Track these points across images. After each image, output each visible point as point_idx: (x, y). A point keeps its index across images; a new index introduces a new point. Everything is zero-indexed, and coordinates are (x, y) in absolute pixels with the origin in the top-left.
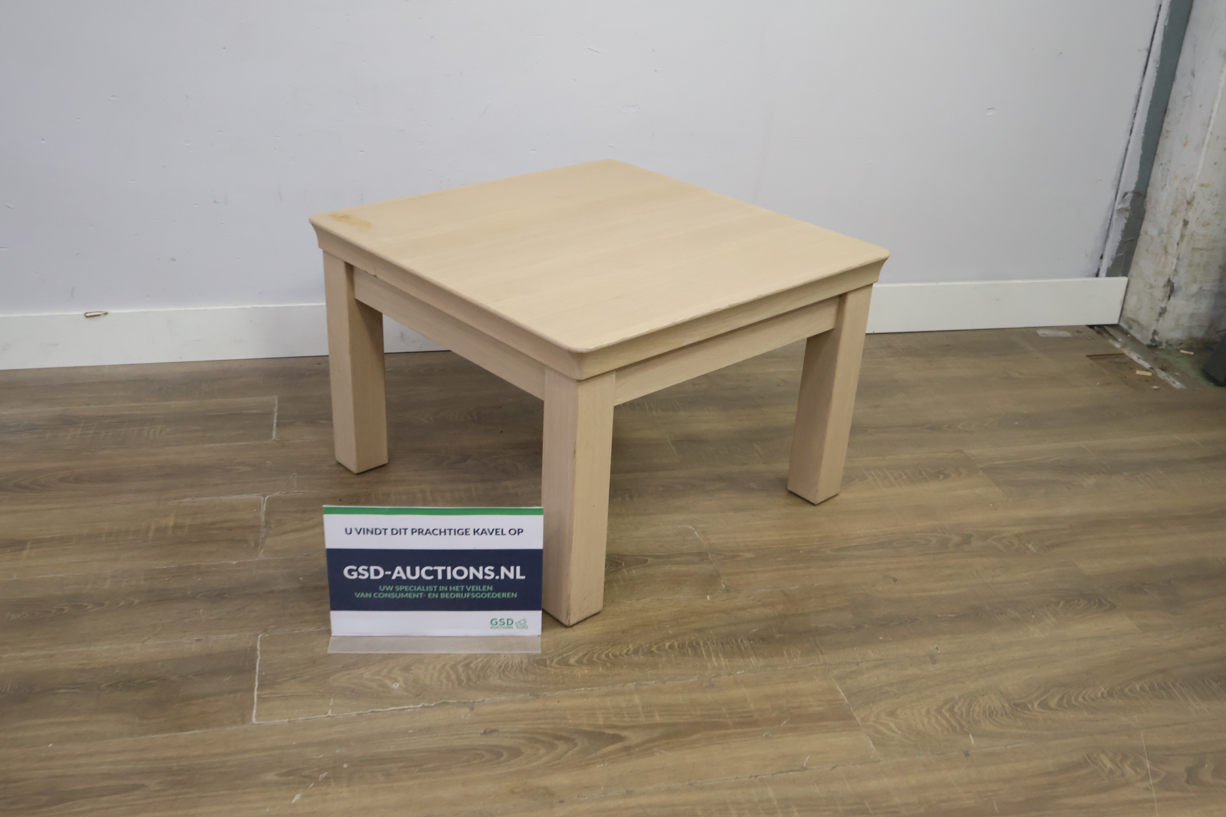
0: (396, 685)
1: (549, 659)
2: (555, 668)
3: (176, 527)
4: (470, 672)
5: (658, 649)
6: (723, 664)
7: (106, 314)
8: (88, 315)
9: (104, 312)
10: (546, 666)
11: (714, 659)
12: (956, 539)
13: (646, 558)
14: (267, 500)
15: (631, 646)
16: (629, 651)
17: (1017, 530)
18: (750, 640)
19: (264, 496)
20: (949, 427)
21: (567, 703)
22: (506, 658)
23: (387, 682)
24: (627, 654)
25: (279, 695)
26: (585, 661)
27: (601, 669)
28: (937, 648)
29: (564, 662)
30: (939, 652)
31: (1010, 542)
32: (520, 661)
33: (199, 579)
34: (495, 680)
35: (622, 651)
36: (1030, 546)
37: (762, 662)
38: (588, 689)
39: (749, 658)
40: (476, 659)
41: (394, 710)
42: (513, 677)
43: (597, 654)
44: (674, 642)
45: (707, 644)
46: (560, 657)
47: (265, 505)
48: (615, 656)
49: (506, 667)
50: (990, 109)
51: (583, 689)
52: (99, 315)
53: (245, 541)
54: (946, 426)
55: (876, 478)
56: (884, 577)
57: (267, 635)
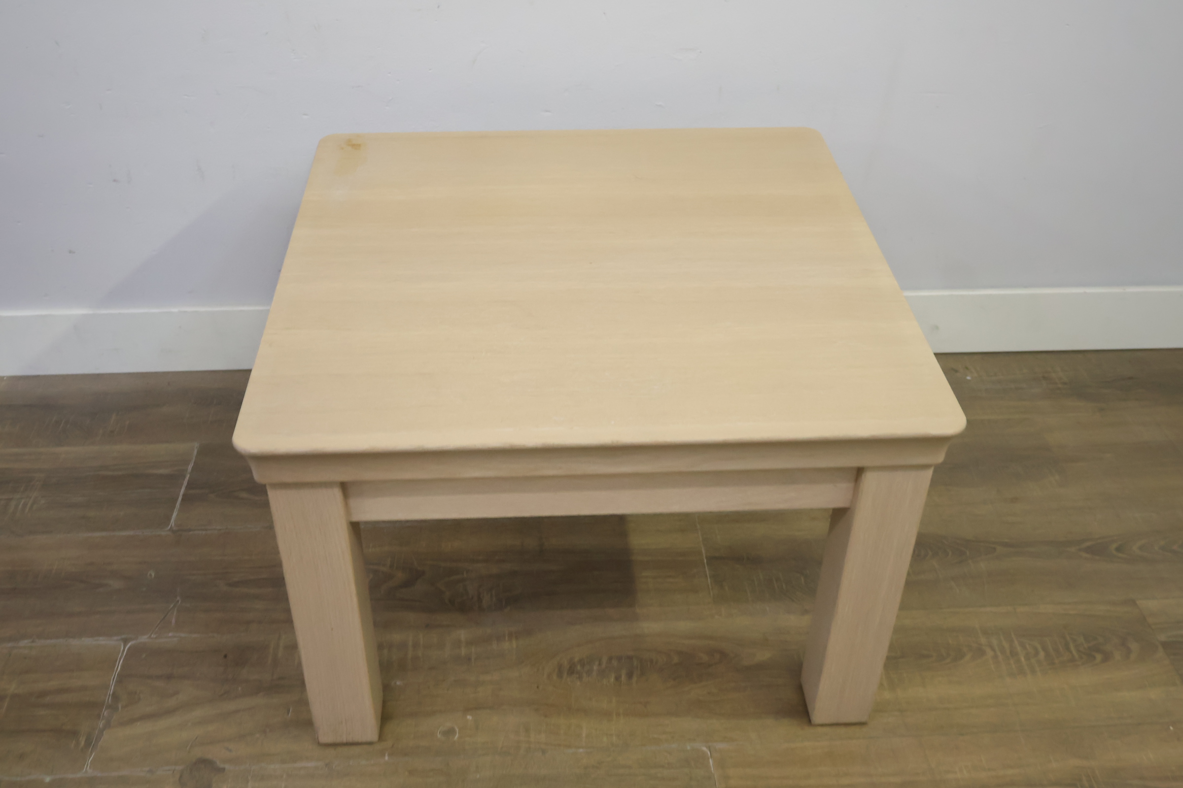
14: (129, 649)
19: (126, 641)
20: (1118, 549)
47: (121, 662)
53: (75, 734)
54: (1114, 546)
55: (999, 653)
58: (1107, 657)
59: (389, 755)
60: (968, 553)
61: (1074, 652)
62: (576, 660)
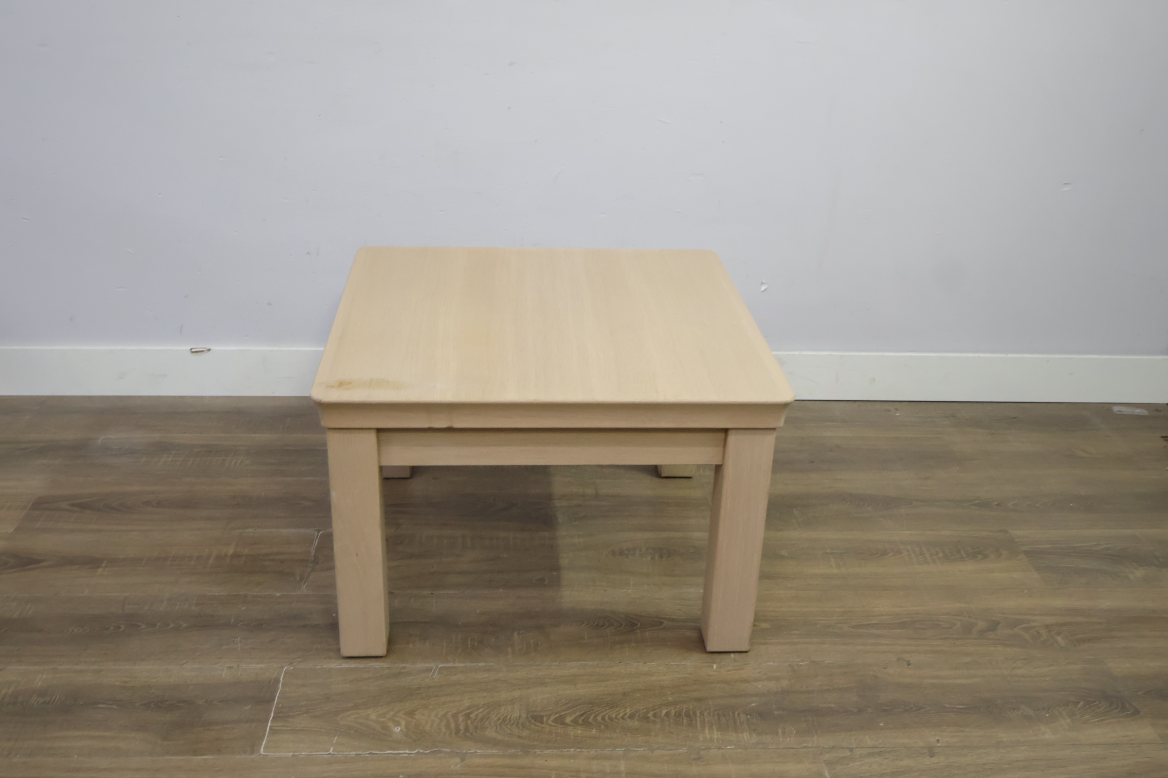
0: (398, 729)
1: (546, 715)
2: (552, 726)
3: (236, 556)
4: (469, 722)
5: (655, 715)
6: (716, 737)
7: (209, 350)
8: (193, 350)
9: (207, 349)
10: (542, 723)
11: (707, 731)
12: (982, 624)
13: (662, 621)
14: (321, 535)
15: (628, 710)
16: (625, 715)
17: (1049, 620)
18: (747, 715)
19: (319, 531)
20: (998, 505)
21: (554, 763)
22: (506, 710)
23: (391, 724)
24: (622, 718)
25: (289, 728)
26: (580, 721)
27: (594, 730)
28: (938, 741)
29: (560, 721)
30: (939, 744)
31: (1038, 633)
32: (518, 716)
33: (244, 608)
34: (490, 733)
35: (619, 714)
36: (1059, 639)
37: (755, 738)
38: (578, 750)
39: (742, 733)
40: (478, 710)
41: (390, 753)
42: (509, 732)
43: (594, 715)
44: (671, 710)
45: (703, 715)
46: (557, 715)
47: (317, 540)
48: (611, 719)
49: (504, 720)
50: (1066, 184)
51: (572, 750)
52: (203, 351)
53: (292, 574)
54: (995, 503)
55: (912, 553)
56: (899, 659)
57: (292, 668)
58: (985, 557)
59: (503, 588)
60: (893, 504)
61: (963, 554)
62: (625, 548)
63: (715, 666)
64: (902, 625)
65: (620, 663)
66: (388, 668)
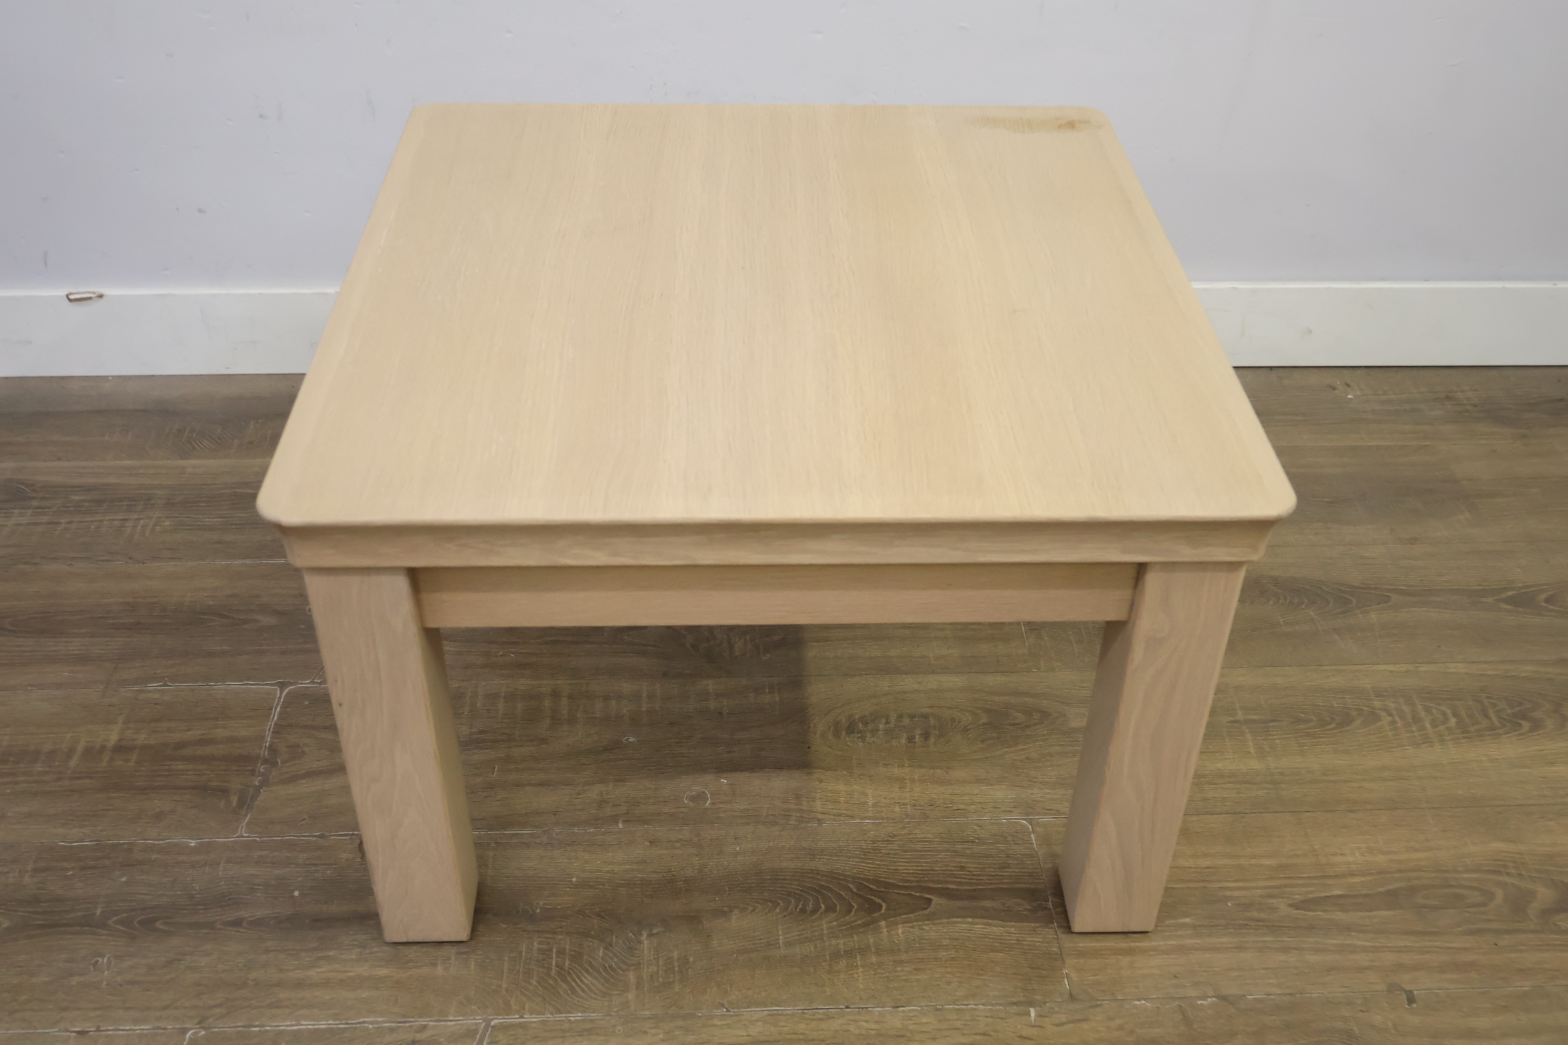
3: (121, 749)
7: (101, 296)
8: (71, 297)
9: (97, 294)
12: (1545, 894)
14: (287, 694)
19: (282, 686)
20: (1547, 601)
33: (123, 879)
47: (278, 709)
52: (90, 298)
53: (224, 792)
54: (1543, 596)
55: (1397, 719)
56: (1392, 988)
57: (203, 1033)
58: (1537, 726)
59: (624, 822)
60: (1354, 601)
61: (1494, 719)
62: (857, 717)
63: (1033, 1013)
64: (1392, 899)
65: (847, 1007)
66: (392, 1030)
